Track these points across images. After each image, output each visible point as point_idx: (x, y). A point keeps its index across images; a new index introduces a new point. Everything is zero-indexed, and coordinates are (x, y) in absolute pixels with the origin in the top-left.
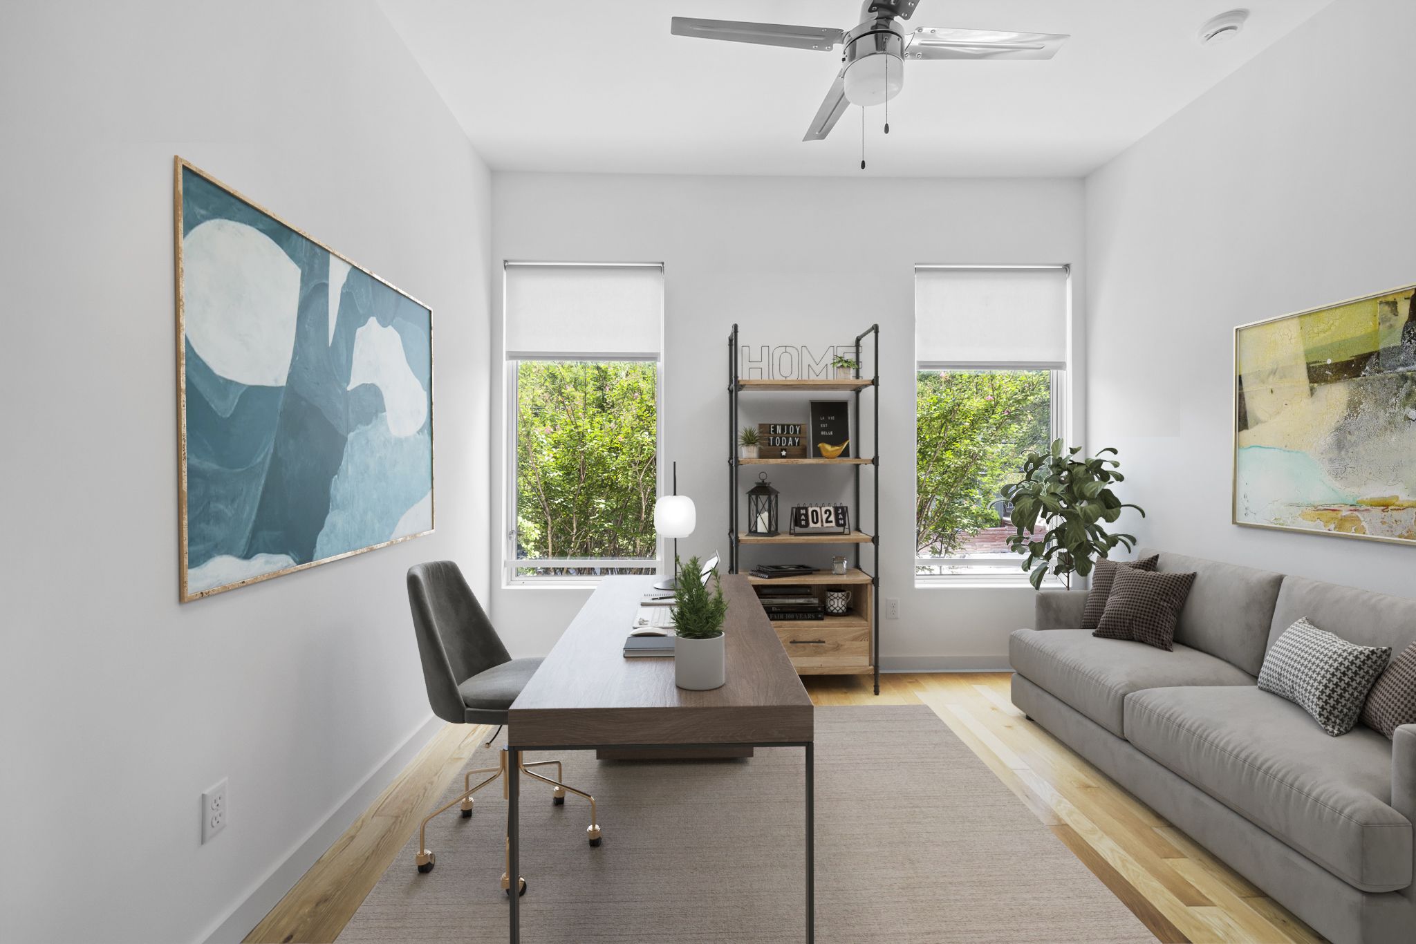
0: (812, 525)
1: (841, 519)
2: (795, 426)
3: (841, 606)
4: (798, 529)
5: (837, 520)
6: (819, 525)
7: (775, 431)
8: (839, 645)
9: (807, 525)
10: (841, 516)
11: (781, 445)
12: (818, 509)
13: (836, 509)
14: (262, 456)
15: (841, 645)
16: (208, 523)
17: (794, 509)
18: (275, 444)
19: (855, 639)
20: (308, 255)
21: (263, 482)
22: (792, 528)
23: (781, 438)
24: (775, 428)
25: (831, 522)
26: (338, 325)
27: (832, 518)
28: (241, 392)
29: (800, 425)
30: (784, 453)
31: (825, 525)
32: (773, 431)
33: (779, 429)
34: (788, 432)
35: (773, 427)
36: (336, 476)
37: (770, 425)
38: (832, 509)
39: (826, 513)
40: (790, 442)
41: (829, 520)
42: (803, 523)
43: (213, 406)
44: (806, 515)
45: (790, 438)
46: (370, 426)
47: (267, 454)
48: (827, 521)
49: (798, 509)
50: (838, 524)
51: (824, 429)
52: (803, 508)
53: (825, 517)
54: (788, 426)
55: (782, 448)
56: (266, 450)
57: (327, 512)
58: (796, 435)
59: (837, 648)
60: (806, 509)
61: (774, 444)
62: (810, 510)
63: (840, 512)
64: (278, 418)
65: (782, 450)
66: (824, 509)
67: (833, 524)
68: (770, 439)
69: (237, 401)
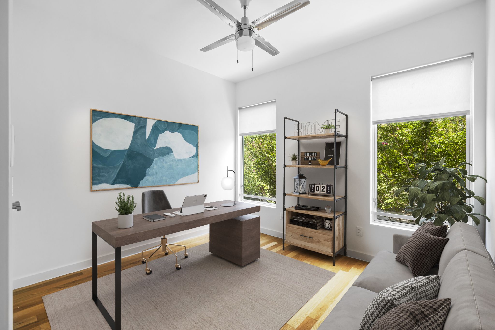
0: (316, 191)
1: (329, 190)
2: (314, 153)
3: (328, 226)
4: (311, 193)
5: (327, 190)
6: (319, 192)
7: (307, 155)
8: (319, 241)
9: (314, 191)
10: (329, 189)
11: (309, 160)
12: (319, 186)
13: (327, 186)
14: (119, 164)
15: (320, 241)
16: (100, 177)
17: (310, 185)
18: (124, 161)
19: (326, 240)
20: (138, 120)
21: (119, 169)
22: (309, 192)
23: (309, 157)
24: (307, 153)
25: (324, 191)
26: (150, 134)
27: (325, 190)
28: (111, 151)
29: (317, 152)
30: (310, 163)
31: (321, 192)
32: (306, 155)
33: (308, 154)
34: (312, 155)
35: (306, 153)
36: (149, 168)
37: (305, 153)
38: (325, 186)
39: (322, 187)
40: (313, 159)
41: (324, 190)
42: (312, 190)
43: (102, 154)
44: (314, 188)
45: (313, 158)
46: (165, 157)
47: (121, 164)
48: (322, 191)
49: (312, 185)
50: (327, 192)
51: (330, 154)
52: (313, 185)
53: (322, 189)
54: (312, 153)
55: (309, 161)
56: (120, 163)
57: (145, 176)
58: (315, 156)
59: (319, 242)
60: (315, 185)
61: (306, 160)
62: (316, 186)
63: (329, 187)
64: (125, 156)
65: (309, 162)
66: (322, 186)
67: (325, 192)
68: (305, 158)
69: (110, 153)
